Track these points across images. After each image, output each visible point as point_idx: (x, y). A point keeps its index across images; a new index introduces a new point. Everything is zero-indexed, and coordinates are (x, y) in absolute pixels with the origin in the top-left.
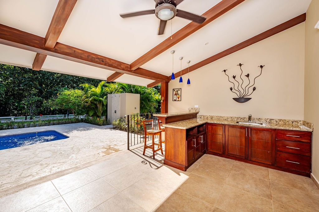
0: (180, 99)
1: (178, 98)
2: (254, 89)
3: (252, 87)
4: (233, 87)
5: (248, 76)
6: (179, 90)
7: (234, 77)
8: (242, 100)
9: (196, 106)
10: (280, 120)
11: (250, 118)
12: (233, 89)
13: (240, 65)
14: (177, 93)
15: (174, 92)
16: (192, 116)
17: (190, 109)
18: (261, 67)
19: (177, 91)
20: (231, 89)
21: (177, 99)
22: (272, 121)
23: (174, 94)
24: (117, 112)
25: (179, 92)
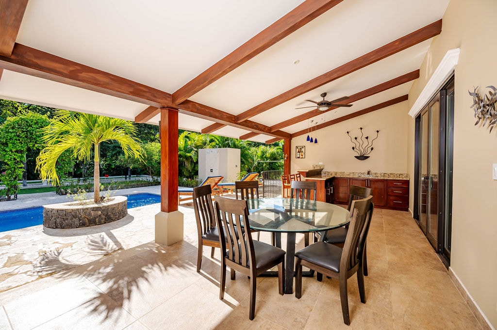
0: (304, 157)
1: (302, 155)
2: (372, 149)
3: (371, 147)
4: (354, 146)
5: (367, 138)
6: (303, 148)
7: (356, 138)
8: (362, 158)
9: (321, 163)
10: (391, 174)
11: (369, 173)
12: (355, 149)
13: (361, 129)
14: (300, 150)
15: (297, 150)
16: (316, 173)
17: (315, 166)
18: (378, 131)
19: (301, 149)
20: (353, 148)
21: (301, 157)
22: (385, 175)
23: (297, 151)
24: (213, 171)
25: (303, 150)
